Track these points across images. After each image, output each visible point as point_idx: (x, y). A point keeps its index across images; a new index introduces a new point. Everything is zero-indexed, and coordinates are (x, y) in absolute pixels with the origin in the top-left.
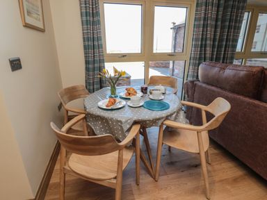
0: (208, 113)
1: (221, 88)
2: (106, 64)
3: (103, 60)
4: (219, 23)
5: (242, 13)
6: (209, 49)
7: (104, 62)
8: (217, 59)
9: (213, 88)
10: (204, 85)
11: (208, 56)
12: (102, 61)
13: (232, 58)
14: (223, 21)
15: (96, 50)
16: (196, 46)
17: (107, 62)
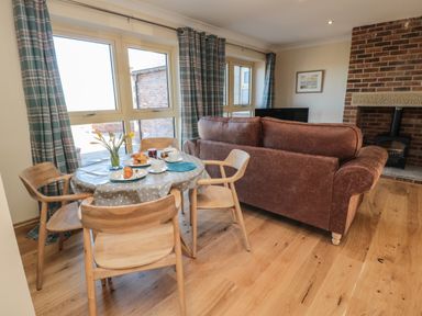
0: (226, 167)
1: (227, 142)
2: (72, 127)
3: (68, 121)
4: (205, 75)
5: (224, 65)
6: (200, 103)
7: (69, 125)
8: (210, 114)
9: (220, 143)
10: (210, 142)
11: (200, 110)
12: (65, 123)
13: (222, 112)
14: (208, 72)
15: (55, 107)
16: (185, 100)
17: (74, 124)
